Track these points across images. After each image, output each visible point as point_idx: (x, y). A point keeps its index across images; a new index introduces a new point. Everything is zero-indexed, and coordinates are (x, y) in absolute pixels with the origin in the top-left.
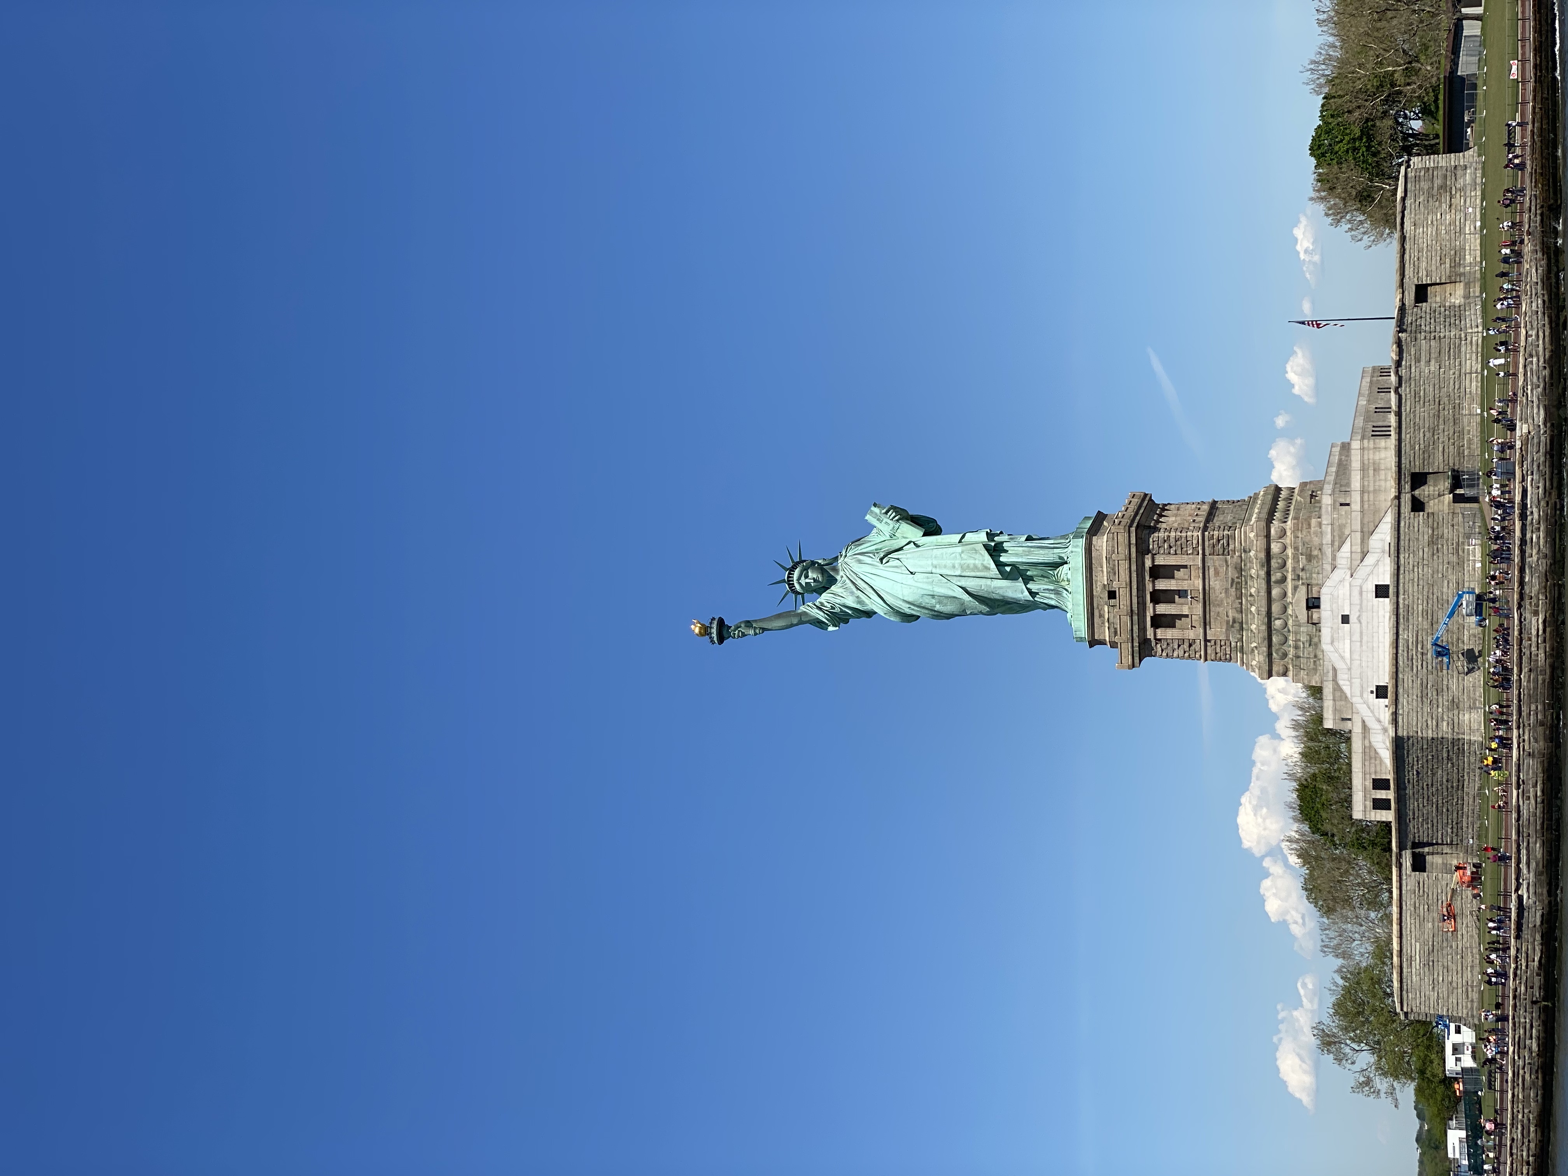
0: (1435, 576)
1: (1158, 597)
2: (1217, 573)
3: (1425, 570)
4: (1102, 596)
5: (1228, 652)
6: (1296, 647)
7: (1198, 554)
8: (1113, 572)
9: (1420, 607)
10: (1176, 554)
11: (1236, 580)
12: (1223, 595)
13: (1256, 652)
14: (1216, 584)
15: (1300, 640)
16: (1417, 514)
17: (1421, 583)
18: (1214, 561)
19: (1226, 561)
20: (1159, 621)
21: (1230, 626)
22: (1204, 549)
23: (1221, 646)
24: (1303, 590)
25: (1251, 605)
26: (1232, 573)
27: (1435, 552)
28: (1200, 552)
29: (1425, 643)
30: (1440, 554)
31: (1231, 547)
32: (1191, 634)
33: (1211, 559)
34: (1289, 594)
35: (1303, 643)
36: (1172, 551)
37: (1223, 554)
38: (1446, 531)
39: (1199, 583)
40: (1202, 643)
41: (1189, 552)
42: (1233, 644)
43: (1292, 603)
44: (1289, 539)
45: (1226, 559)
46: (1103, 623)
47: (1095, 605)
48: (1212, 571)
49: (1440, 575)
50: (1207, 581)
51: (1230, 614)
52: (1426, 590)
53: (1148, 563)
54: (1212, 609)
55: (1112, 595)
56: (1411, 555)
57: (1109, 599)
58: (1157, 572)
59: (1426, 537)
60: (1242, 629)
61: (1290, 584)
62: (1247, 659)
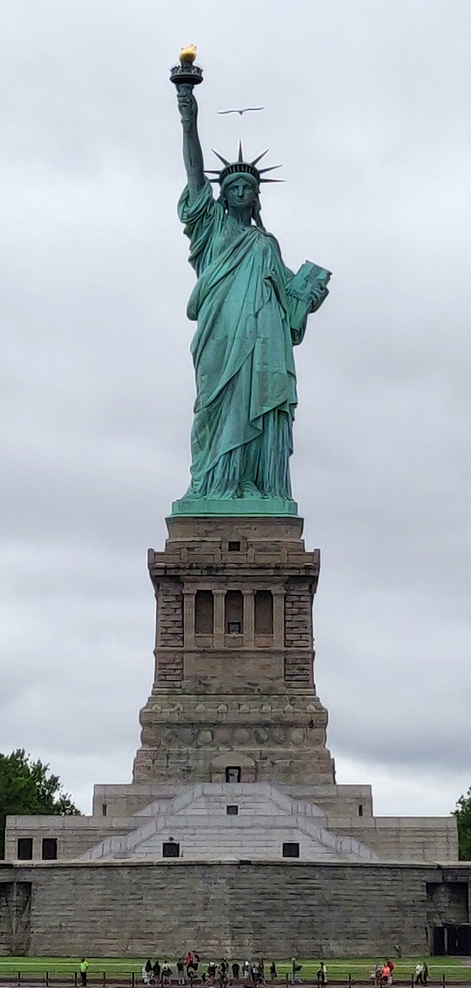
0: (370, 909)
1: (234, 599)
2: (264, 667)
3: (376, 898)
4: (233, 535)
5: (168, 678)
6: (179, 755)
7: (285, 646)
8: (263, 549)
9: (342, 892)
10: (285, 621)
11: (256, 688)
12: (238, 674)
13: (172, 710)
14: (250, 666)
15: (189, 759)
16: (425, 889)
17: (364, 893)
18: (276, 665)
19: (278, 678)
20: (204, 599)
21: (200, 680)
22: (292, 652)
23: (175, 670)
24: (249, 763)
25: (227, 705)
26: (264, 684)
27: (391, 908)
28: (289, 649)
29: (312, 897)
30: (389, 914)
31: (294, 684)
32: (190, 635)
33: (281, 660)
34: (242, 748)
35: (185, 763)
36: (288, 618)
37: (285, 675)
38: (410, 920)
39: (251, 647)
40: (179, 649)
41: (288, 636)
42: (178, 684)
43: (232, 750)
44: (309, 747)
45: (281, 677)
46: (199, 535)
47: (221, 527)
48: (267, 661)
49: (371, 914)
50: (254, 655)
51: (214, 682)
52: (358, 898)
53: (276, 589)
54: (219, 661)
55: (234, 546)
56: (389, 883)
57: (230, 543)
58: (264, 599)
59: (404, 899)
60: (198, 694)
61: (254, 748)
62: (162, 699)
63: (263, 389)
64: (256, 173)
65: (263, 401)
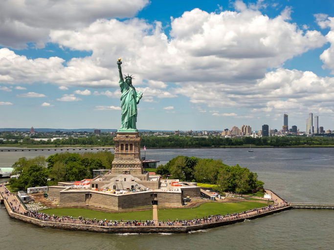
0: (141, 200)
1: (127, 145)
2: (131, 156)
4: (127, 135)
7: (134, 152)
8: (131, 138)
9: (137, 198)
10: (135, 149)
11: (130, 159)
12: (127, 157)
14: (129, 156)
15: (119, 170)
16: (150, 196)
17: (140, 197)
18: (133, 155)
19: (133, 157)
20: (122, 145)
24: (129, 171)
27: (145, 199)
29: (132, 199)
31: (136, 158)
32: (120, 151)
39: (129, 153)
40: (118, 153)
42: (118, 158)
43: (126, 168)
44: (138, 168)
47: (124, 134)
51: (124, 158)
53: (133, 144)
54: (124, 155)
55: (127, 137)
56: (144, 196)
58: (131, 145)
59: (147, 197)
60: (121, 160)
61: (129, 168)
62: (116, 161)
63: (132, 112)
64: (131, 78)
65: (132, 114)
